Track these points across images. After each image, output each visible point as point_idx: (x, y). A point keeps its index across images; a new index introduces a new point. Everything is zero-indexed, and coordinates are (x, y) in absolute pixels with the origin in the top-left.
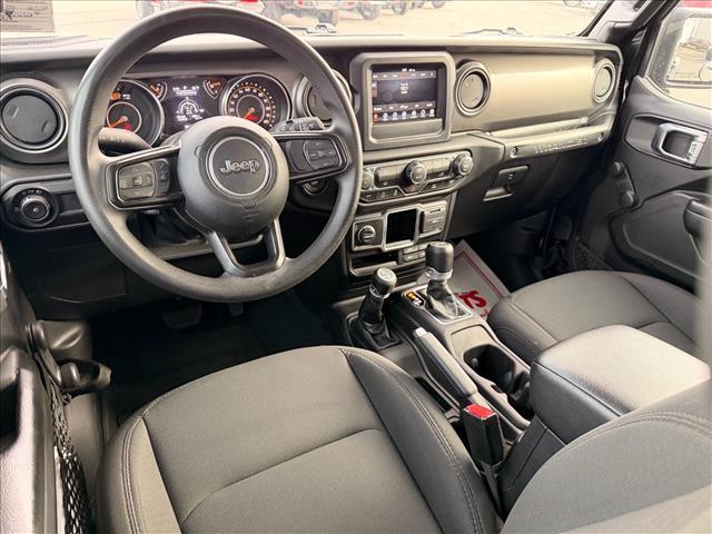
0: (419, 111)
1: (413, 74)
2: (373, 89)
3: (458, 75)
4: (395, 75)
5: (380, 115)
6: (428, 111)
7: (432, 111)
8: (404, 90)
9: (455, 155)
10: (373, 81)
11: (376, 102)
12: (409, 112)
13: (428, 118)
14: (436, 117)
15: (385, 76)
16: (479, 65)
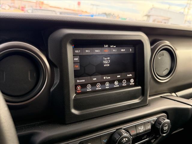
0: (120, 81)
1: (114, 50)
2: (75, 63)
3: (153, 51)
4: (97, 51)
5: (84, 86)
6: (128, 80)
7: (132, 81)
8: (106, 63)
9: (154, 118)
10: (75, 55)
11: (77, 74)
12: (112, 82)
13: (129, 86)
14: (135, 85)
15: (87, 51)
16: (167, 43)
